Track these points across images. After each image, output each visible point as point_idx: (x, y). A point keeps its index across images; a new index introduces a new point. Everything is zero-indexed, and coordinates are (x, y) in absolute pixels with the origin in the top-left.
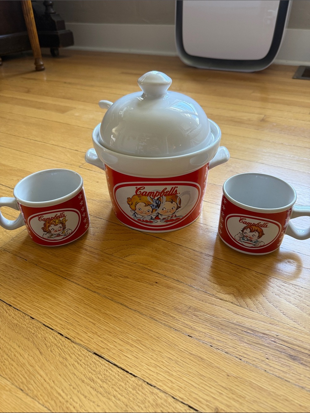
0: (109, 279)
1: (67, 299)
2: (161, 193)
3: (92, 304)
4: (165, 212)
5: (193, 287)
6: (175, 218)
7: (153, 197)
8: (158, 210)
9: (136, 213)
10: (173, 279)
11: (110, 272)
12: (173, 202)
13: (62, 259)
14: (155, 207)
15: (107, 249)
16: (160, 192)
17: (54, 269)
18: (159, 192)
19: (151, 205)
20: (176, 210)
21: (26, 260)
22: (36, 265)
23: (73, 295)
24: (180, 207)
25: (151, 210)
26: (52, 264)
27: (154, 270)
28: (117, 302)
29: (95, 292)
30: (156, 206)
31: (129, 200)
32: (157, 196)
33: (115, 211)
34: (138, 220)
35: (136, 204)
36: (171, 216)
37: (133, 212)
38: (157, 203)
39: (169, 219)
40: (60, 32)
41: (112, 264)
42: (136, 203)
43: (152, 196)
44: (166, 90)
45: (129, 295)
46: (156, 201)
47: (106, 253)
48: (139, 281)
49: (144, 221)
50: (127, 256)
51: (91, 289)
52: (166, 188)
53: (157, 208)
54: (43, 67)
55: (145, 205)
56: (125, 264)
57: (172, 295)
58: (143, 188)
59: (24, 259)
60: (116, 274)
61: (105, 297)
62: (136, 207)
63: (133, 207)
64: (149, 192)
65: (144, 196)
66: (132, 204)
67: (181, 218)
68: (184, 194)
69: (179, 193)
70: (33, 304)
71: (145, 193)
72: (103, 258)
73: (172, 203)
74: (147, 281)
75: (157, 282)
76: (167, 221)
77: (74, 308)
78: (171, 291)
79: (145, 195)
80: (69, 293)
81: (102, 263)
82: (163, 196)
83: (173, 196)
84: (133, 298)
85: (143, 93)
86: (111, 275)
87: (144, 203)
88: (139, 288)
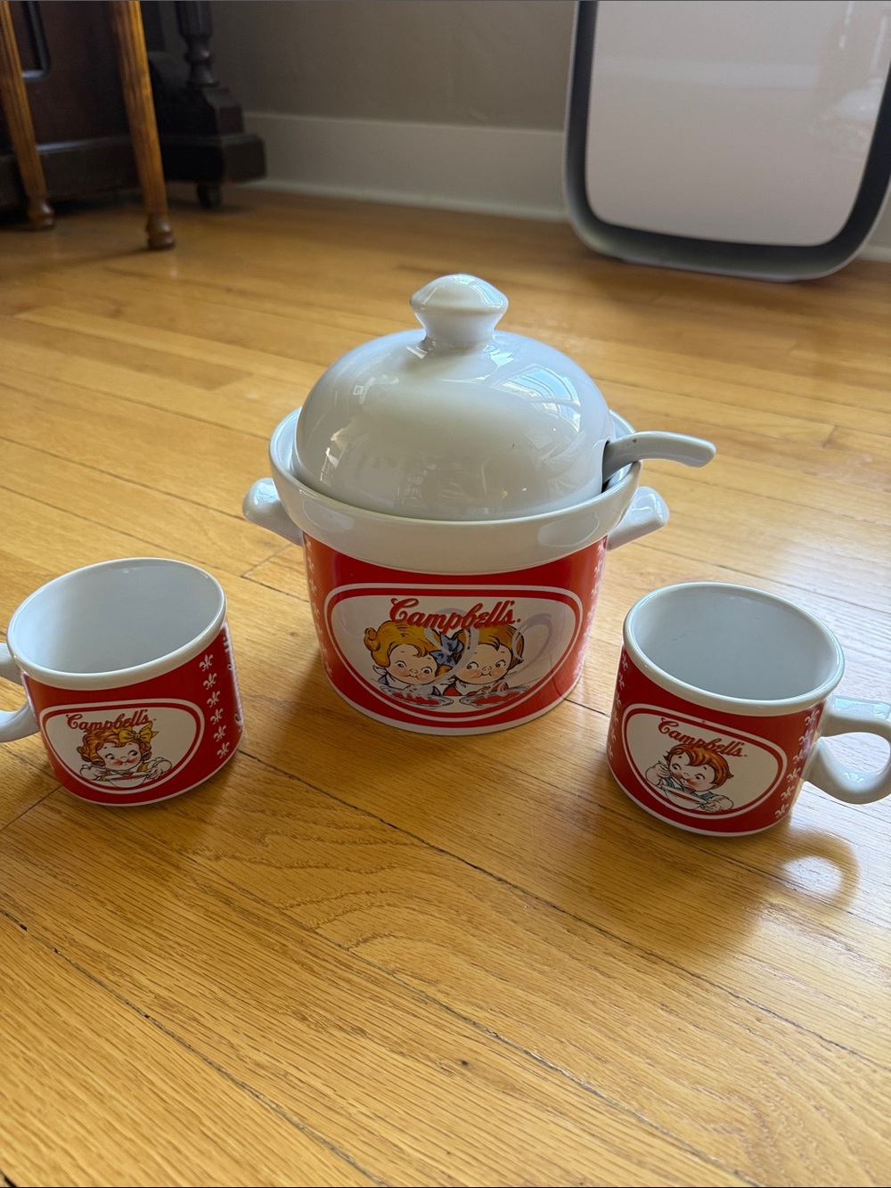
0: (299, 1034)
1: (144, 1109)
2: (466, 618)
3: (230, 1141)
4: (475, 674)
5: (595, 1093)
6: (503, 694)
7: (441, 630)
8: (455, 667)
9: (390, 675)
10: (526, 1052)
11: (303, 1004)
12: (501, 647)
13: (146, 932)
14: (445, 659)
15: (299, 905)
16: (463, 615)
17: (114, 974)
18: (459, 617)
19: (436, 654)
20: (508, 669)
21: (25, 929)
22: (56, 951)
23: (165, 1093)
24: (520, 662)
25: (435, 668)
26: (108, 951)
27: (458, 1007)
28: (318, 1138)
29: (243, 1086)
30: (448, 656)
31: (371, 635)
32: (453, 628)
33: (326, 663)
34: (395, 695)
35: (391, 649)
36: (492, 687)
37: (382, 672)
38: (454, 646)
39: (485, 696)
40: (227, 140)
41: (312, 971)
42: (392, 647)
43: (439, 627)
44: (489, 329)
45: (363, 1109)
46: (451, 642)
47: (297, 923)
48: (404, 1051)
49: (413, 700)
50: (365, 941)
51: (230, 1071)
52: (480, 606)
53: (453, 662)
54: (169, 241)
55: (416, 652)
56: (359, 972)
57: (517, 1125)
58: (414, 602)
59: (16, 921)
60: (322, 1012)
61: (278, 1110)
62: (389, 656)
63: (381, 656)
64: (430, 616)
65: (415, 627)
66: (378, 649)
67: (522, 692)
68: (532, 622)
69: (519, 620)
70: (20, 1120)
71: (417, 617)
72: (284, 942)
73: (497, 648)
74: (432, 1055)
75: (466, 1059)
76: (479, 702)
77: (162, 1151)
78: (514, 1104)
79: (418, 623)
80: (152, 1083)
81: (277, 965)
82: (472, 628)
83: (500, 627)
84: (376, 1126)
85: (426, 338)
86: (304, 1019)
87: (415, 647)
88: (399, 1082)
